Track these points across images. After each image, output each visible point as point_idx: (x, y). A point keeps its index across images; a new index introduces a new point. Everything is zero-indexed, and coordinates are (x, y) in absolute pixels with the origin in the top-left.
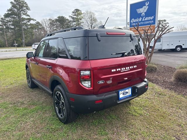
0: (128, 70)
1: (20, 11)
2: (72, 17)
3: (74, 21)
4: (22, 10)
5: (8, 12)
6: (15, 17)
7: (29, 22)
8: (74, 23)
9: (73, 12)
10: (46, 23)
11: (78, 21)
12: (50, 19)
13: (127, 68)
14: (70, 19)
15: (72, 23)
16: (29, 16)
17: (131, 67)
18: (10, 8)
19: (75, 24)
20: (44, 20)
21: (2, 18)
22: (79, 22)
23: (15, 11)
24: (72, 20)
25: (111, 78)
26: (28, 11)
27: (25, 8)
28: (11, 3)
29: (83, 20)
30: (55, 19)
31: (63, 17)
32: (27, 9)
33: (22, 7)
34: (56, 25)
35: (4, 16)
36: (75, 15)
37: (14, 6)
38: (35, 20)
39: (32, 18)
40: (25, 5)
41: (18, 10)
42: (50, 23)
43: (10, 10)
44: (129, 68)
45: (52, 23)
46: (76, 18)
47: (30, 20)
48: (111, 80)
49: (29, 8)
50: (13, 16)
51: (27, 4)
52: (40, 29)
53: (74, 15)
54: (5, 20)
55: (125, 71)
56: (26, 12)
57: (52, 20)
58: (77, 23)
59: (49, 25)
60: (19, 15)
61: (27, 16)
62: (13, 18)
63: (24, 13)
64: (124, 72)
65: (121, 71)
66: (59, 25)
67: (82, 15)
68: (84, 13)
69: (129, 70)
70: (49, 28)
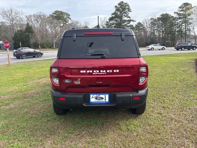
0: (103, 73)
1: (122, 14)
2: (177, 13)
3: (180, 18)
4: (124, 13)
5: (112, 16)
6: (118, 19)
7: (129, 23)
8: (180, 20)
9: (180, 7)
10: (148, 23)
11: (185, 18)
12: (152, 19)
13: (101, 71)
14: (175, 16)
15: (177, 20)
16: (129, 17)
17: (108, 71)
18: (114, 12)
19: (181, 22)
20: (145, 20)
21: (107, 22)
22: (187, 18)
23: (118, 14)
24: (177, 16)
25: (79, 79)
26: (129, 13)
27: (127, 10)
28: (115, 7)
29: (192, 16)
30: (157, 18)
31: (167, 15)
32: (129, 11)
33: (124, 9)
34: (157, 24)
35: (109, 19)
36: (183, 10)
37: (117, 10)
38: (135, 21)
39: (132, 19)
40: (127, 7)
41: (121, 13)
42: (152, 23)
43: (114, 14)
44: (105, 71)
45: (154, 22)
46: (183, 14)
47: (130, 21)
48: (79, 81)
49: (130, 10)
50: (116, 19)
51: (129, 6)
52: (141, 29)
53: (181, 11)
54: (109, 23)
55: (99, 74)
56: (127, 14)
57: (154, 19)
58: (184, 19)
59: (149, 25)
60: (121, 18)
61: (128, 17)
62: (116, 21)
63: (125, 15)
64: (97, 75)
65: (93, 74)
66: (162, 24)
67: (192, 10)
68: (195, 6)
69: (105, 73)
70: (150, 29)
